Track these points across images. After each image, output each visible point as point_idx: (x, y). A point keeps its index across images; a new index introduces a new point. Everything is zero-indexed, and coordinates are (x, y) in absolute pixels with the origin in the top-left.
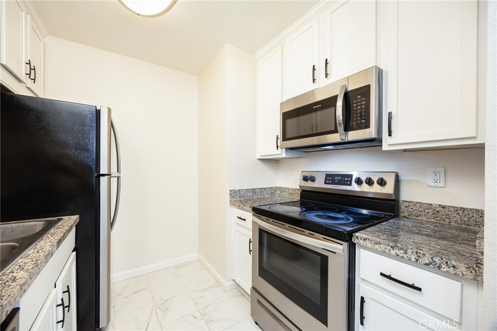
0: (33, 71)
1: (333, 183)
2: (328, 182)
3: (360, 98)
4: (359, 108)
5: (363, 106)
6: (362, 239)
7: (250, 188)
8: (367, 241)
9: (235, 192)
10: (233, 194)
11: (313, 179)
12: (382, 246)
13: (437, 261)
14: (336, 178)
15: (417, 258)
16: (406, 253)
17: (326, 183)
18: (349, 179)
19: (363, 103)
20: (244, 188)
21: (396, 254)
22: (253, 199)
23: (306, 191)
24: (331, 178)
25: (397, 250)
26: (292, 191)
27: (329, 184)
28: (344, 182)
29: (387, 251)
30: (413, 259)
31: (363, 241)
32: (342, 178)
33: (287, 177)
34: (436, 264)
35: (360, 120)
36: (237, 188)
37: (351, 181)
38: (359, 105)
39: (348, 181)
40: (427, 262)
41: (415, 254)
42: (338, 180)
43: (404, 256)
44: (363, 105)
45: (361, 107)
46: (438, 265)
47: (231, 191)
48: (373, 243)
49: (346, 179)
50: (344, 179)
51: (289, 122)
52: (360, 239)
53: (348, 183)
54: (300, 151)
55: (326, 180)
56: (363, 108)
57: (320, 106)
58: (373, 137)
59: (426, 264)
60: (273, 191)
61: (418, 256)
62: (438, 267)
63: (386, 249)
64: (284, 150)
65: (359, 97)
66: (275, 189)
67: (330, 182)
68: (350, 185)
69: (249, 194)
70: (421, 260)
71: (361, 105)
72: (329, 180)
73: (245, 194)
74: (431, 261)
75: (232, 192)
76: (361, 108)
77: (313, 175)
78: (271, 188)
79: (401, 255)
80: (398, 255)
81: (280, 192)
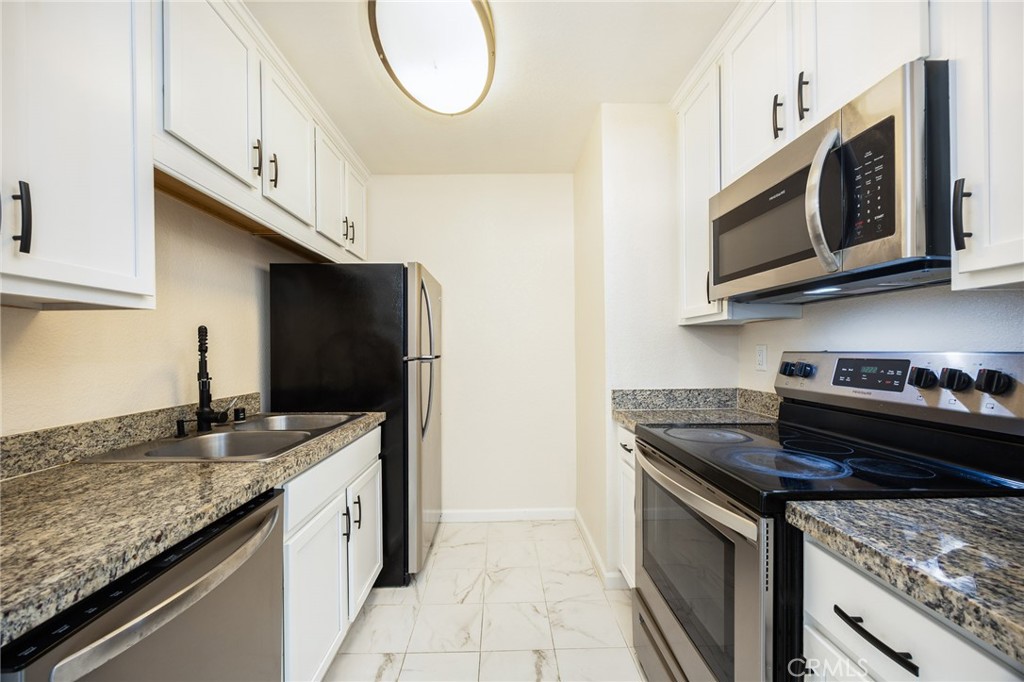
0: (350, 230)
1: (856, 382)
2: (842, 379)
3: (870, 158)
4: (868, 183)
5: (879, 178)
6: (803, 517)
7: (660, 388)
8: (811, 522)
9: (624, 394)
10: (619, 397)
11: (807, 372)
12: (839, 539)
13: (954, 602)
14: (865, 370)
15: (910, 584)
16: (886, 567)
17: (836, 382)
18: (899, 373)
19: (878, 168)
20: (645, 389)
21: (865, 564)
22: (667, 411)
23: (793, 401)
24: (852, 369)
25: (867, 555)
26: (768, 400)
27: (844, 384)
28: (884, 382)
29: (848, 553)
30: (900, 584)
31: (804, 522)
32: (879, 371)
33: (758, 367)
34: (951, 610)
35: (871, 216)
36: (628, 387)
37: (902, 380)
38: (868, 177)
39: (895, 377)
40: (931, 600)
41: (905, 572)
42: (868, 375)
43: (883, 572)
44: (878, 173)
45: (873, 180)
46: (955, 613)
47: (614, 392)
48: (821, 529)
49: (891, 372)
50: (886, 371)
51: (727, 238)
52: (798, 516)
53: (896, 383)
54: (768, 303)
55: (838, 373)
56: (879, 183)
57: (783, 192)
58: (909, 255)
59: (928, 604)
60: (724, 399)
61: (912, 580)
62: (955, 618)
63: (846, 547)
64: (725, 303)
65: (869, 154)
66: (730, 393)
67: (848, 379)
68: (900, 389)
69: (658, 401)
70: (917, 590)
71: (872, 177)
72: (846, 374)
73: (649, 401)
74: (941, 598)
75: (617, 394)
76: (875, 184)
77: (808, 360)
78: (720, 390)
79: (876, 569)
80: (870, 569)
81: (743, 400)
